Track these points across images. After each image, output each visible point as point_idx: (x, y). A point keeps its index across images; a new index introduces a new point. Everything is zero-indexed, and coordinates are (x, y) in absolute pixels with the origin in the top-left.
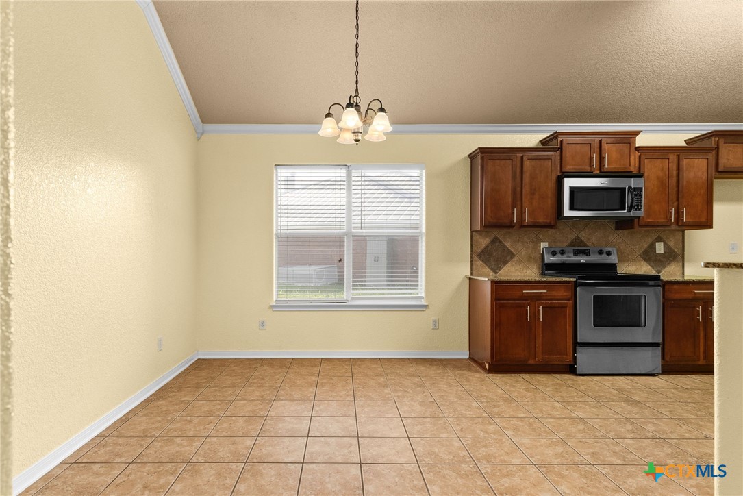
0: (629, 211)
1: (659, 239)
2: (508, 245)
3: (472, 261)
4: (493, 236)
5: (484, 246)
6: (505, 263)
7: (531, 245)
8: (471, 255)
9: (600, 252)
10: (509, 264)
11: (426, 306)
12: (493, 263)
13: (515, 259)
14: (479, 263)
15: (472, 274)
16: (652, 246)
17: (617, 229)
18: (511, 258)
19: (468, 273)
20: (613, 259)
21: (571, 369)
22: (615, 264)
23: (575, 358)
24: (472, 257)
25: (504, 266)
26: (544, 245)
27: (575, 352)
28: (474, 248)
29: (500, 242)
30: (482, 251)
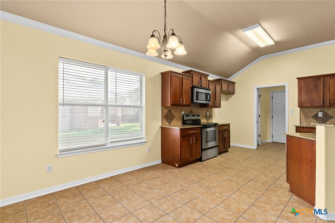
0: (208, 101)
1: (208, 111)
2: (173, 112)
3: (162, 120)
4: (168, 110)
5: (166, 113)
6: (172, 120)
7: (180, 113)
8: (162, 117)
9: (198, 115)
10: (173, 121)
11: (146, 142)
12: (169, 120)
13: (175, 118)
14: (164, 120)
15: (162, 125)
16: (206, 113)
17: (200, 107)
18: (174, 118)
19: (161, 125)
20: (200, 118)
21: (200, 160)
22: (200, 119)
23: (202, 155)
24: (162, 118)
25: (172, 121)
26: (183, 113)
27: (202, 153)
28: (163, 114)
29: (171, 111)
30: (165, 115)
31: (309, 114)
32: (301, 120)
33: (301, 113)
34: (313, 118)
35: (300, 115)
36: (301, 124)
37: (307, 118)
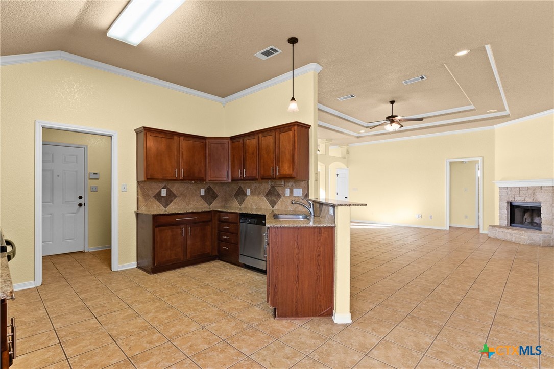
31: (150, 193)
32: (139, 203)
33: (139, 190)
34: (155, 198)
35: (138, 195)
36: (139, 210)
37: (147, 198)
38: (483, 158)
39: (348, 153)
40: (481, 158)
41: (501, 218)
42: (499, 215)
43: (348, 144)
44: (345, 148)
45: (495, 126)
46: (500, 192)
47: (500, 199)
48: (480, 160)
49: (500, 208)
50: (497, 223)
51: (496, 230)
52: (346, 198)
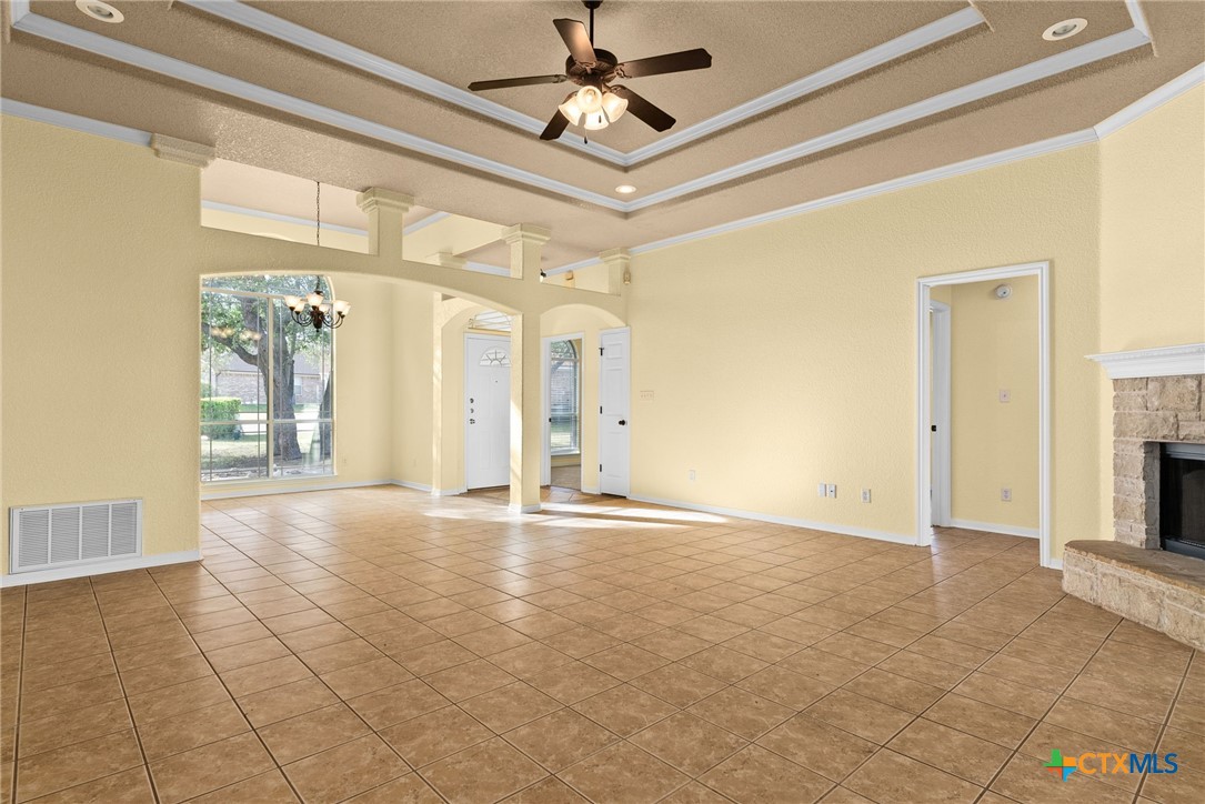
38: (1052, 264)
39: (627, 276)
40: (1045, 266)
41: (1120, 512)
42: (1116, 500)
43: (625, 249)
44: (618, 261)
45: (1101, 128)
46: (1118, 403)
47: (1120, 432)
48: (1040, 271)
49: (1118, 470)
50: (1107, 533)
51: (1094, 569)
52: (622, 423)
